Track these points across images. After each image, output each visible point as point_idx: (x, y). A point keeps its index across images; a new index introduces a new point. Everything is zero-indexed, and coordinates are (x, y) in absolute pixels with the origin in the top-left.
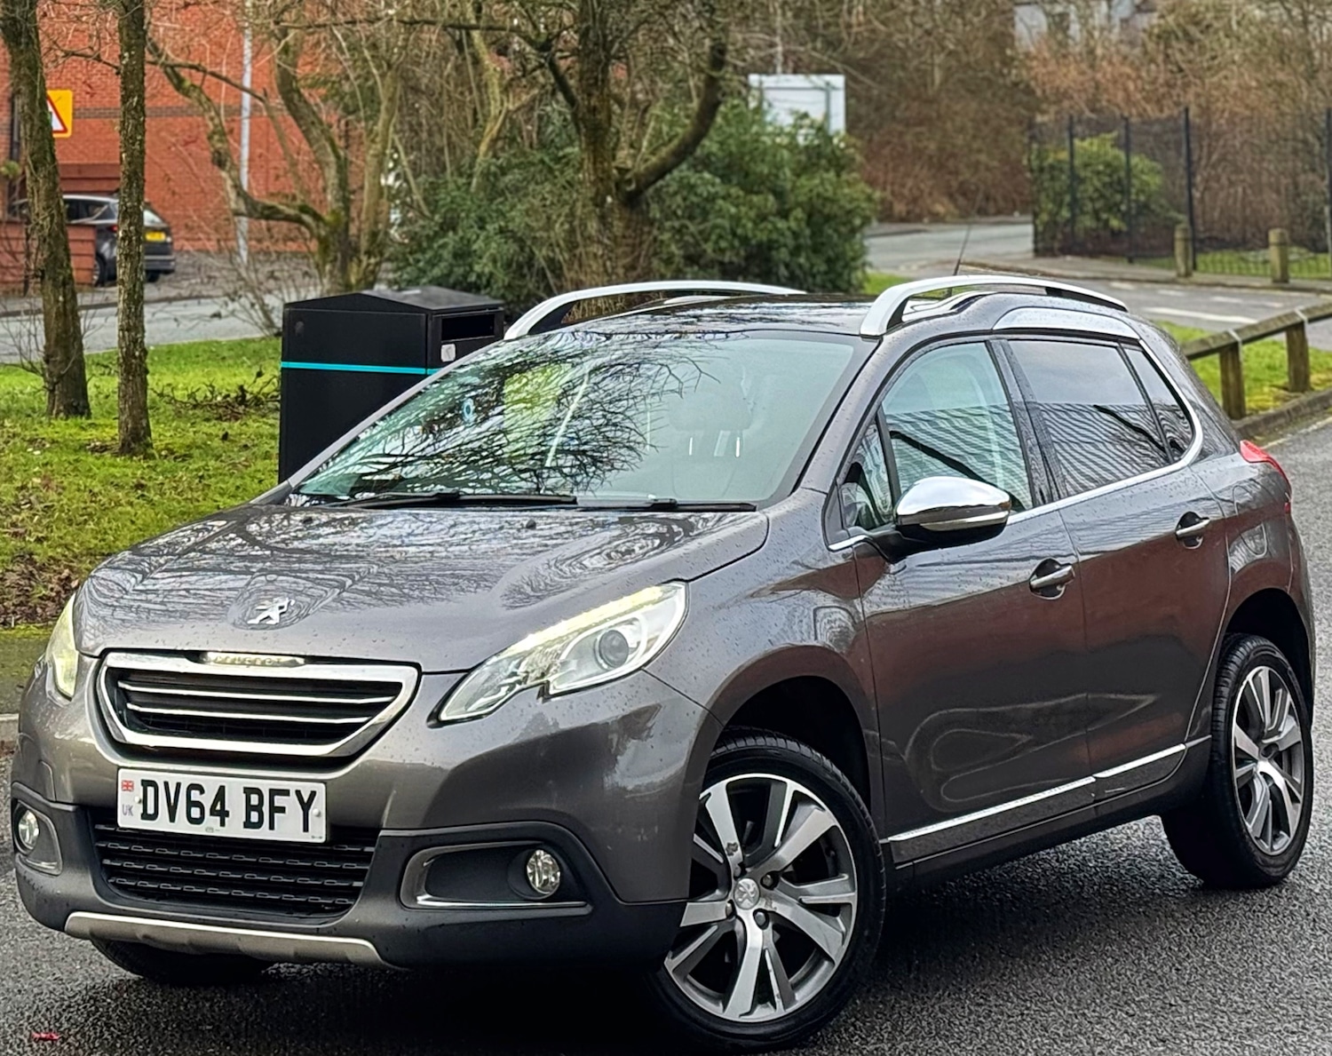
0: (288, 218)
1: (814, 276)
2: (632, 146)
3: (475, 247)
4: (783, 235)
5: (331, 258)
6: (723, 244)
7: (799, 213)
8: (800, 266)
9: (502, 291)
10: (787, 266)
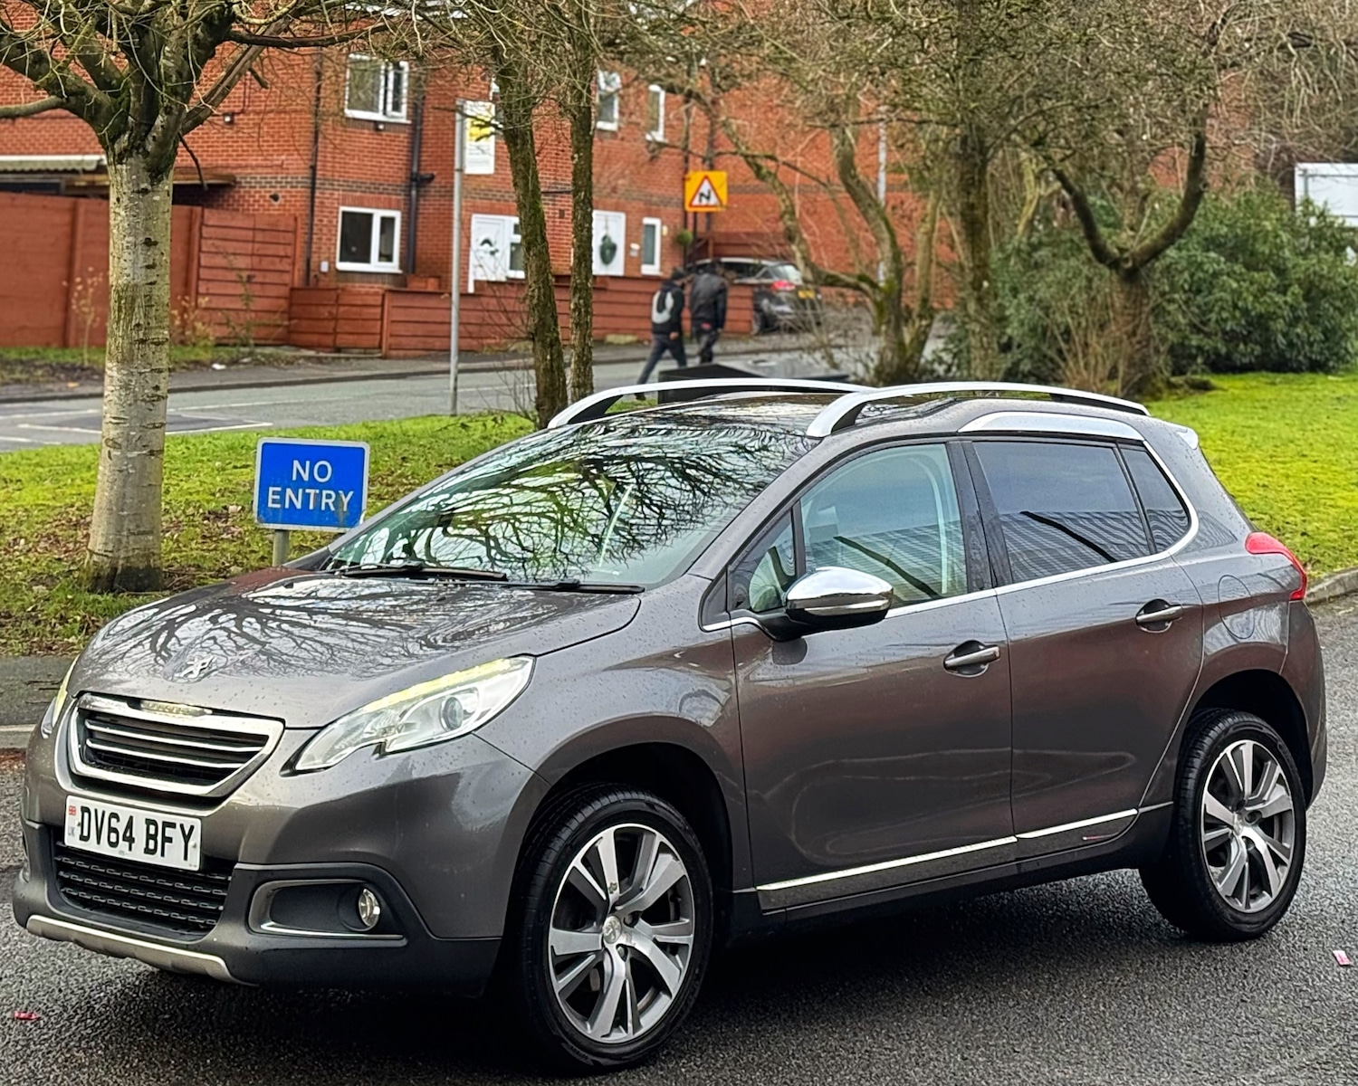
0: (847, 285)
1: (1311, 345)
2: (1132, 229)
3: (1008, 313)
4: (1280, 307)
5: (885, 320)
6: (1225, 315)
7: (1296, 289)
8: (1298, 336)
9: (1030, 351)
10: (1285, 335)
